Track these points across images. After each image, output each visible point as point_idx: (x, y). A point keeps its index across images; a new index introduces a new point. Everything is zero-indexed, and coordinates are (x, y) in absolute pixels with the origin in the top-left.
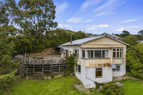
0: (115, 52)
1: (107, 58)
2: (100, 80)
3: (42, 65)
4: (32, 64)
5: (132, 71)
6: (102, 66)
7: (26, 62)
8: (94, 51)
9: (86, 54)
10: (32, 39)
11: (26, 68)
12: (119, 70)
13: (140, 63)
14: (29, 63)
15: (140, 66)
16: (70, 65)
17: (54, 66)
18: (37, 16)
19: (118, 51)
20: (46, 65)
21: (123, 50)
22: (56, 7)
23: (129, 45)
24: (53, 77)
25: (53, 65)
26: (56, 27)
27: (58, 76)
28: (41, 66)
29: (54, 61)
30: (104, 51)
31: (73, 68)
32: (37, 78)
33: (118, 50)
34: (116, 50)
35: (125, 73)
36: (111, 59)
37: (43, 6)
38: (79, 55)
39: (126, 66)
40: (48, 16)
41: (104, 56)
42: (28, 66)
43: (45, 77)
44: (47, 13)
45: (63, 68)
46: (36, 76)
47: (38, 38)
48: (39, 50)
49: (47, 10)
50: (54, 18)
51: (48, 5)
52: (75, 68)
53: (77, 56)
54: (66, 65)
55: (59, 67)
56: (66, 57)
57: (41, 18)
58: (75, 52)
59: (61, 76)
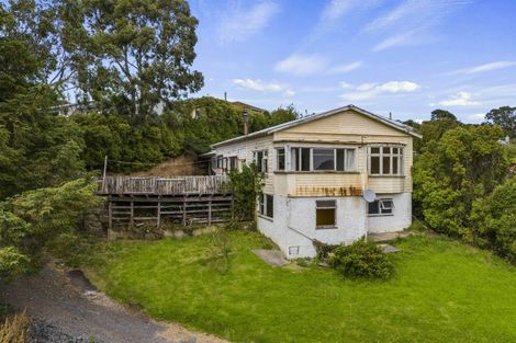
0: (378, 158)
1: (350, 173)
2: (328, 236)
3: (156, 196)
4: (126, 192)
5: (427, 213)
6: (334, 196)
7: (109, 186)
8: (311, 151)
9: (289, 158)
10: (121, 125)
11: (107, 206)
12: (390, 211)
13: (448, 190)
14: (118, 190)
15: (450, 197)
16: (242, 197)
17: (192, 199)
18: (136, 51)
19: (386, 155)
20: (169, 196)
21: (401, 153)
22: (197, 22)
23: (421, 137)
24: (189, 233)
25: (190, 196)
26: (198, 88)
27: (206, 231)
28: (154, 200)
29: (194, 186)
30: (343, 150)
31: (252, 208)
32: (142, 236)
33: (386, 150)
34: (381, 149)
35: (410, 223)
36: (363, 177)
37: (153, 18)
38: (269, 166)
39: (413, 200)
40: (172, 53)
41: (341, 167)
42: (116, 199)
43: (167, 233)
44: (168, 42)
45: (220, 207)
46: (137, 230)
47: (138, 122)
48: (143, 162)
49: (168, 32)
50: (190, 58)
51: (172, 14)
52: (258, 208)
53: (263, 169)
54: (230, 198)
55: (207, 202)
56: (231, 175)
57: (147, 57)
58: (256, 158)
59: (214, 229)
